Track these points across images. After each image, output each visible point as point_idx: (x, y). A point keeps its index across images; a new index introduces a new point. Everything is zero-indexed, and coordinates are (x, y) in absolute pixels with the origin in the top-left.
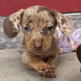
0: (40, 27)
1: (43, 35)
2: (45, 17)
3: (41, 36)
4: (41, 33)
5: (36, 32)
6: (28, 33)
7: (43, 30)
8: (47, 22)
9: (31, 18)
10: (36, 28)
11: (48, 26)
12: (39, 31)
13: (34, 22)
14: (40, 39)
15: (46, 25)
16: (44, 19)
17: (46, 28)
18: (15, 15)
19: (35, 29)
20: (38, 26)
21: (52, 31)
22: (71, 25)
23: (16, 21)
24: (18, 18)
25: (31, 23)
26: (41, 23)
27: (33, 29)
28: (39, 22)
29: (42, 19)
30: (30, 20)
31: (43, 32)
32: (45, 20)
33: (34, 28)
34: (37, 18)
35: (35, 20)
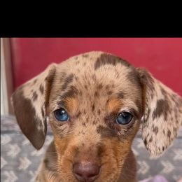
0: (99, 112)
1: (103, 136)
2: (117, 82)
3: (97, 138)
4: (100, 129)
5: (84, 124)
7: (106, 120)
8: (121, 96)
10: (85, 113)
11: (122, 110)
12: (94, 123)
15: (116, 104)
16: (113, 86)
17: (115, 114)
18: (35, 81)
19: (84, 118)
20: (93, 107)
22: (177, 122)
24: (41, 89)
26: (103, 100)
27: (78, 115)
28: (96, 94)
29: (107, 87)
30: (72, 87)
31: (104, 125)
32: (116, 91)
33: (80, 113)
34: (92, 82)
35: (86, 87)
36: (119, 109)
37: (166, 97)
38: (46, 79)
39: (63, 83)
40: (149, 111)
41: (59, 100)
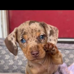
0: (34, 37)
2: (37, 27)
3: (36, 44)
4: (36, 41)
5: (31, 41)
6: (24, 45)
7: (37, 39)
8: (39, 31)
9: (24, 31)
10: (30, 38)
11: (41, 35)
12: (34, 40)
13: (28, 33)
14: (36, 46)
16: (36, 29)
17: (39, 37)
18: (11, 34)
20: (32, 36)
21: (45, 39)
22: (57, 36)
23: (13, 39)
24: (14, 36)
25: (26, 34)
26: (34, 33)
27: (28, 39)
28: (32, 32)
29: (35, 29)
30: (24, 32)
33: (29, 39)
34: (29, 29)
35: (28, 31)
36: (40, 35)
37: (52, 29)
38: (15, 32)
39: (21, 32)
40: (48, 34)
41: (21, 36)
